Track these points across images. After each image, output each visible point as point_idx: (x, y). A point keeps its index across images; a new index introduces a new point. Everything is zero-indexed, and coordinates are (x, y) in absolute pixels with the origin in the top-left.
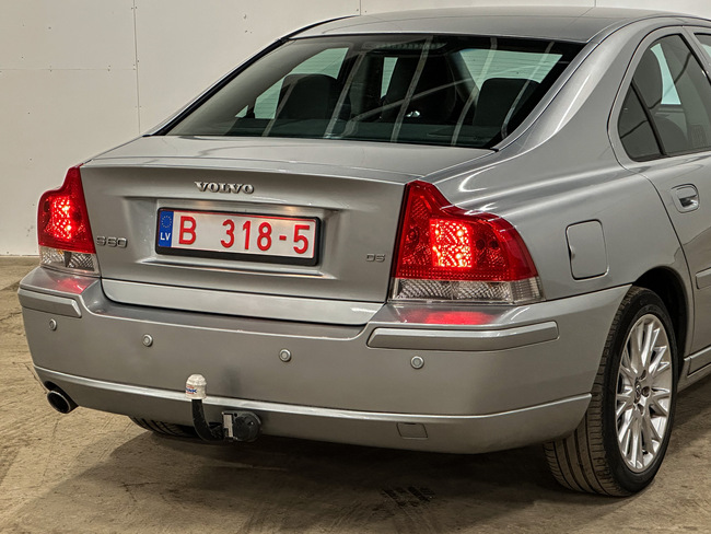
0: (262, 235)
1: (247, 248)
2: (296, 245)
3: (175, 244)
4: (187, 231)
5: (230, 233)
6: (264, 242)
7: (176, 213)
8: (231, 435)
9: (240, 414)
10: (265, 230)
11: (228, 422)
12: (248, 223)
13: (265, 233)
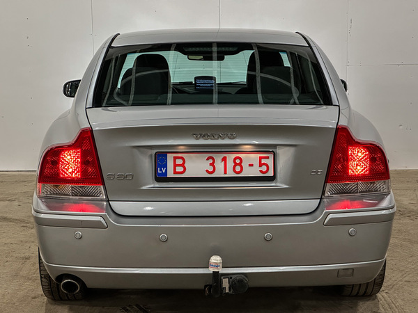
0: (236, 164)
1: (225, 173)
2: (261, 169)
3: (170, 174)
4: (179, 165)
5: (212, 164)
6: (238, 168)
7: (168, 155)
8: (227, 291)
9: (234, 277)
10: (238, 161)
11: (226, 283)
12: (226, 157)
13: (238, 163)
